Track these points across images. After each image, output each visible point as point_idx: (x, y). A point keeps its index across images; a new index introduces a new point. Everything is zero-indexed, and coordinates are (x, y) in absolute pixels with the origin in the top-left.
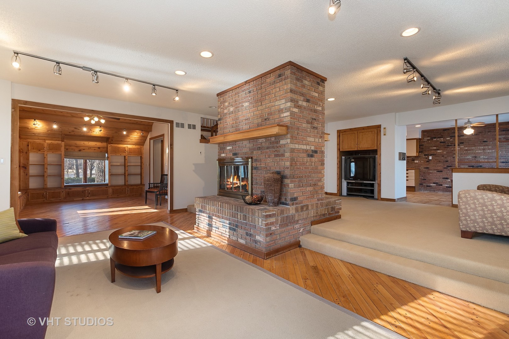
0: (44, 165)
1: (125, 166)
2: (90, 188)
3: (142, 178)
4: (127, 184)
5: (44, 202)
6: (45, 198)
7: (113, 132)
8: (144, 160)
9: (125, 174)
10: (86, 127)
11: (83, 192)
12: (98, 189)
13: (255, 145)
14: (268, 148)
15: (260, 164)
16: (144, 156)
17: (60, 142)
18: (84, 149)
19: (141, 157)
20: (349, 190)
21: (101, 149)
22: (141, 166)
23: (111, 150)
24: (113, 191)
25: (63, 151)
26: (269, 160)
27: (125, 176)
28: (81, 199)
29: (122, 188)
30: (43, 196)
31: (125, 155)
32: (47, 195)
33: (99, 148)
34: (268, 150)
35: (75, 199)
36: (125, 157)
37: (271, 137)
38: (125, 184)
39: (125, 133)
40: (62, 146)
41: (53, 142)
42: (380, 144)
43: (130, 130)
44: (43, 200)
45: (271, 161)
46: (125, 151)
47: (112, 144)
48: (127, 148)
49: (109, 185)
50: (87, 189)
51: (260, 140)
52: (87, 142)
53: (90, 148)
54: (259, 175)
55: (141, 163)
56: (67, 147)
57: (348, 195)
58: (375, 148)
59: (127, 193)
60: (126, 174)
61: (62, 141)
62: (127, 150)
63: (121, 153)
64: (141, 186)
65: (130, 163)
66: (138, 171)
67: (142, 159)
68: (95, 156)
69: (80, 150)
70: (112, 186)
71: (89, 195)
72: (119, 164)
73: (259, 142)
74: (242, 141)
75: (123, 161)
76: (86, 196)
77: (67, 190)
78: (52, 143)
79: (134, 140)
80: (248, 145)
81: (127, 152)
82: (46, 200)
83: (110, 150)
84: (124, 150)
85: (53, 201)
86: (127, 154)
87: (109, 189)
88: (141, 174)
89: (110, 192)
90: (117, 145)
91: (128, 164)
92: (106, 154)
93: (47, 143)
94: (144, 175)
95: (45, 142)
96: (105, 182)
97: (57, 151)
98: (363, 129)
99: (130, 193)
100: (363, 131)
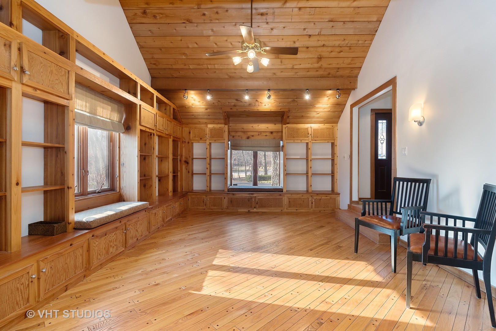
0: (206, 159)
1: (307, 160)
2: (258, 195)
3: (335, 181)
4: (310, 190)
5: (205, 210)
6: (205, 205)
7: (290, 100)
8: (338, 150)
9: (307, 173)
10: (248, 94)
11: (250, 200)
12: (268, 197)
16: (338, 143)
17: (223, 126)
18: (252, 136)
19: (333, 144)
21: (274, 134)
22: (333, 160)
23: (287, 133)
24: (289, 202)
25: (226, 139)
27: (307, 176)
28: (246, 210)
29: (303, 197)
30: (203, 202)
31: (307, 141)
32: (208, 201)
33: (272, 133)
35: (239, 210)
36: (307, 144)
38: (307, 191)
39: (307, 97)
40: (226, 131)
41: (215, 126)
43: (317, 92)
44: (203, 208)
46: (308, 134)
47: (288, 123)
48: (310, 129)
49: (284, 190)
50: (255, 195)
52: (256, 125)
53: (260, 133)
55: (333, 154)
56: (233, 134)
59: (310, 207)
60: (310, 174)
61: (225, 124)
62: (310, 133)
63: (301, 139)
64: (333, 196)
65: (316, 155)
66: (327, 167)
67: (335, 147)
68: (266, 146)
69: (248, 138)
70: (288, 192)
71: (257, 206)
72: (299, 157)
75: (305, 151)
76: (253, 207)
77: (231, 196)
78: (214, 128)
79: (321, 114)
81: (310, 136)
82: (207, 208)
83: (285, 133)
84: (306, 133)
85: (214, 210)
86: (310, 140)
87: (283, 199)
88: (333, 175)
89: (286, 204)
90: (296, 125)
91: (313, 157)
92: (281, 142)
93: (209, 128)
94: (338, 176)
95: (207, 126)
96: (279, 185)
97: (219, 139)
99: (315, 208)
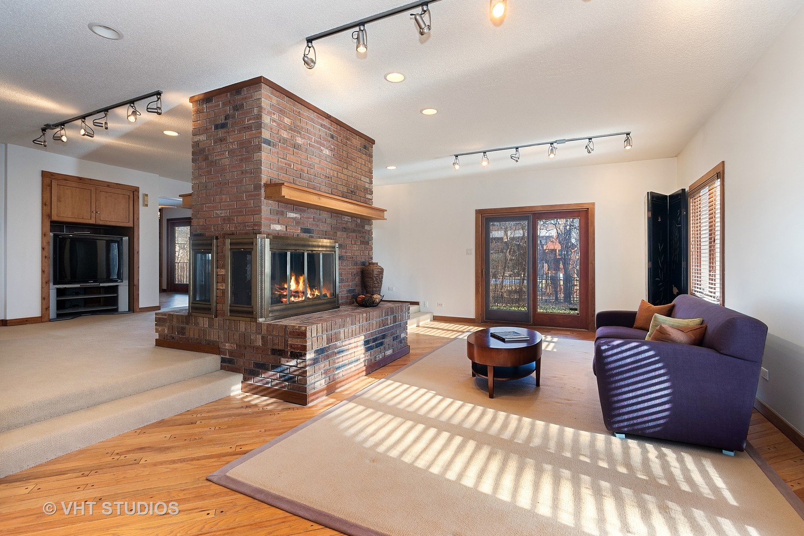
13: (339, 223)
14: (354, 231)
15: (346, 252)
20: (60, 305)
26: (356, 248)
34: (354, 234)
37: (357, 218)
42: (138, 219)
45: (357, 249)
51: (346, 218)
54: (344, 267)
57: (60, 316)
58: (131, 225)
73: (344, 221)
74: (320, 210)
80: (329, 220)
98: (108, 186)
100: (108, 189)
